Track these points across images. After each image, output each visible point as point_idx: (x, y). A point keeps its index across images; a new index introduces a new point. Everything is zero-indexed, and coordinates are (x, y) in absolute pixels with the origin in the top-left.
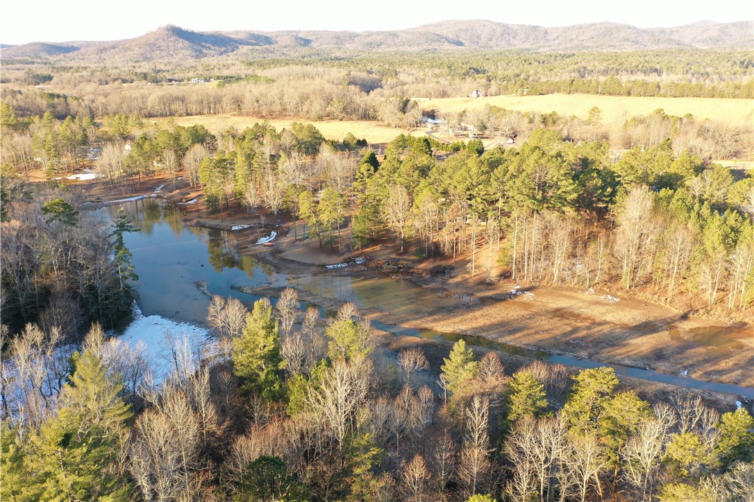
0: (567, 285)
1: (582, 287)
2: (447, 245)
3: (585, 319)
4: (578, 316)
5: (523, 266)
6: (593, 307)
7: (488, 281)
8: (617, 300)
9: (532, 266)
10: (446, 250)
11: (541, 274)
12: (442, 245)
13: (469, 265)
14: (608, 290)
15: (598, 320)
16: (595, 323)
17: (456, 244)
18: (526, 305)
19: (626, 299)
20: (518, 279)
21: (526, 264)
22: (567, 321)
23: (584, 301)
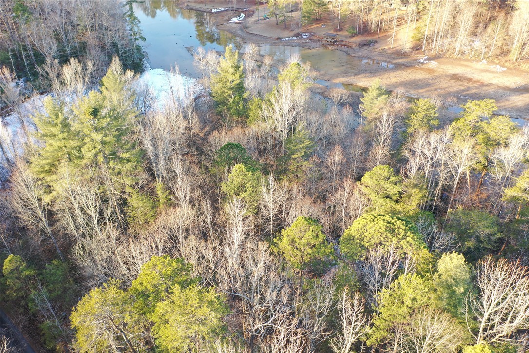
0: (465, 57)
1: (477, 59)
2: (374, 24)
3: (475, 82)
4: (470, 80)
5: (432, 41)
6: (484, 74)
7: (403, 51)
8: (505, 69)
9: (440, 42)
10: (373, 28)
11: (445, 49)
12: (370, 24)
13: (389, 39)
14: (498, 62)
15: (486, 83)
16: (483, 85)
17: (381, 23)
18: (430, 71)
19: (511, 69)
20: (426, 52)
21: (435, 40)
22: (461, 83)
23: (476, 69)
